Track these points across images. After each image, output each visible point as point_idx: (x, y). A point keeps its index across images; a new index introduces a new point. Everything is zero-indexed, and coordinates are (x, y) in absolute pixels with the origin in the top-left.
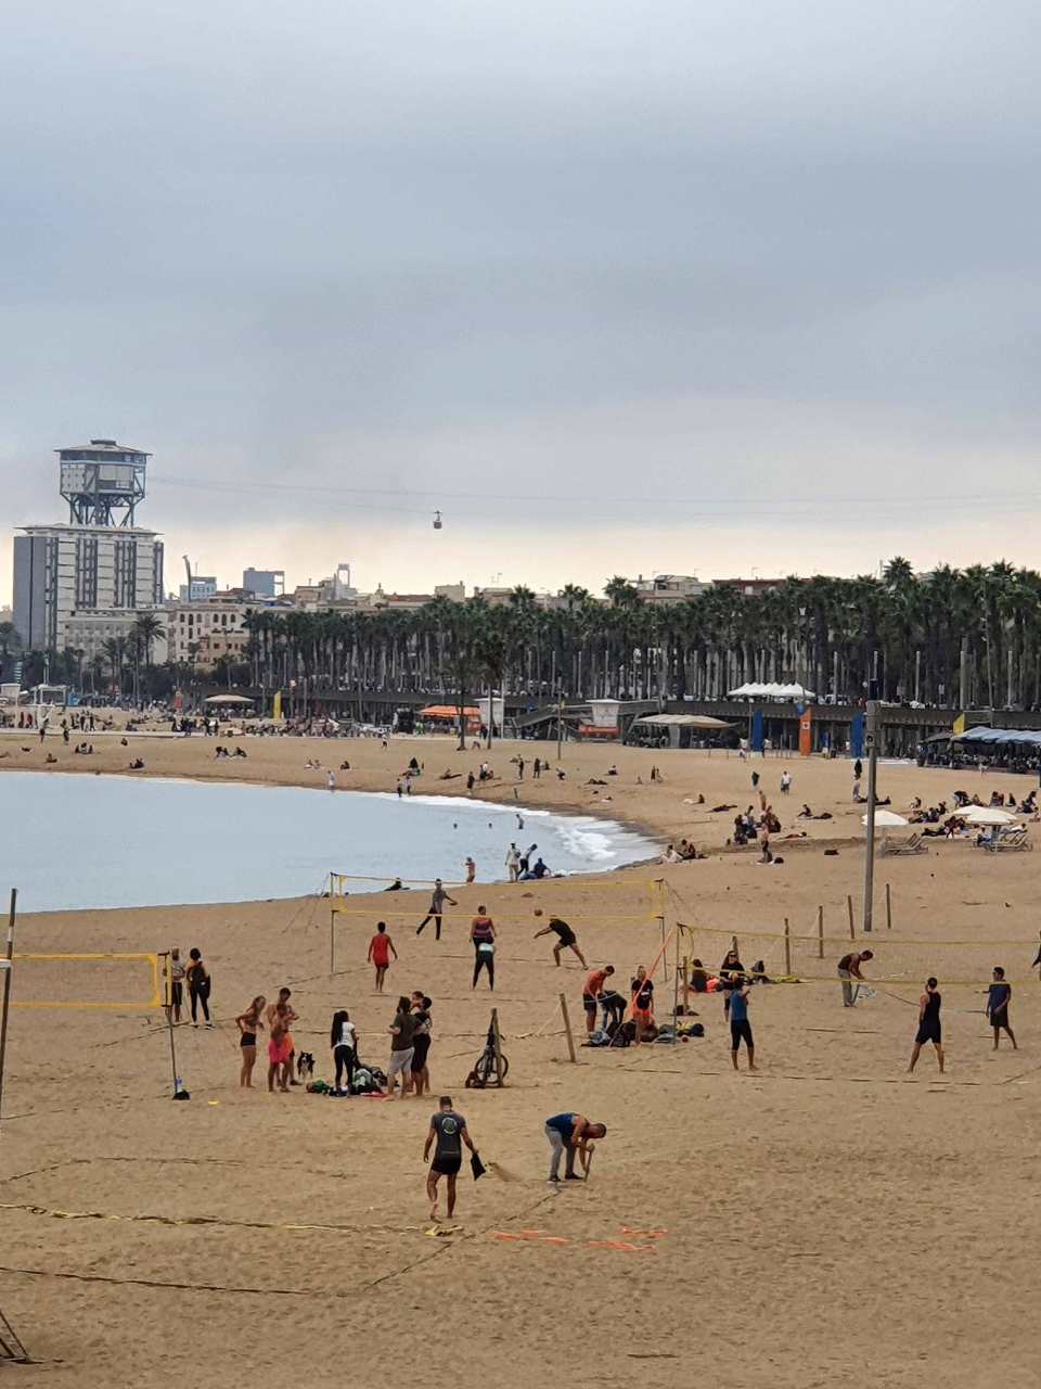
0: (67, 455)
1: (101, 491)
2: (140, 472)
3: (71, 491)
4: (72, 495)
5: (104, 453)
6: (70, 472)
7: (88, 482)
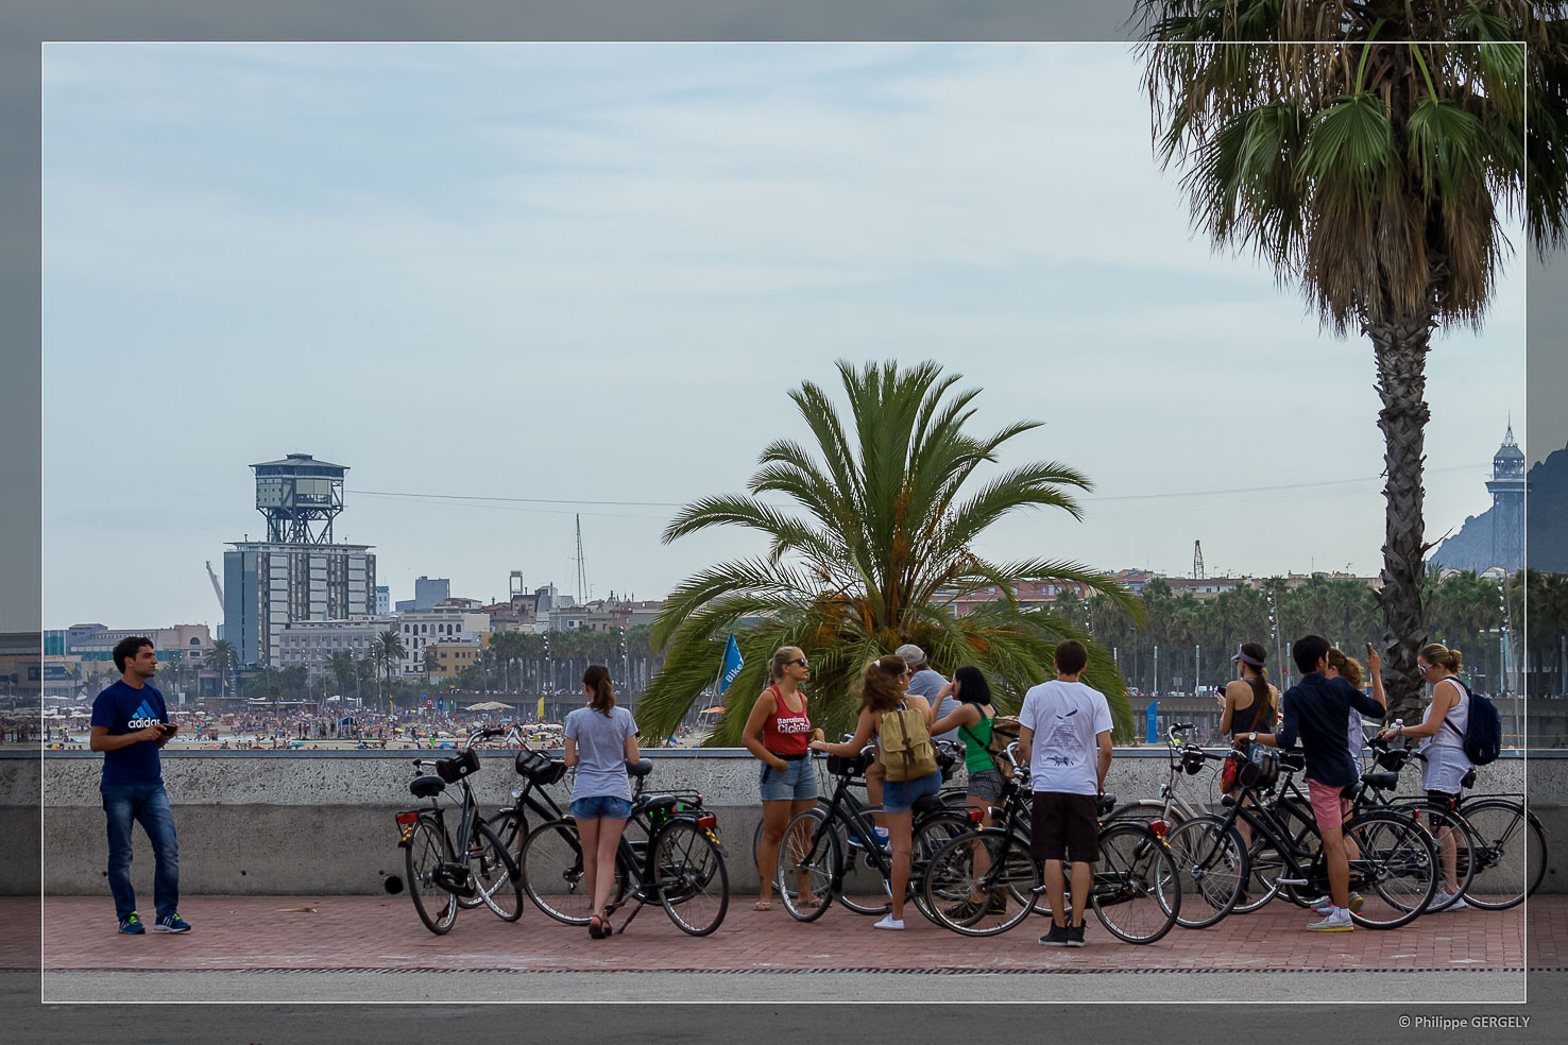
0: (262, 470)
1: (298, 505)
2: (338, 485)
3: (267, 505)
4: (269, 509)
5: (300, 467)
6: (266, 487)
7: (284, 497)
